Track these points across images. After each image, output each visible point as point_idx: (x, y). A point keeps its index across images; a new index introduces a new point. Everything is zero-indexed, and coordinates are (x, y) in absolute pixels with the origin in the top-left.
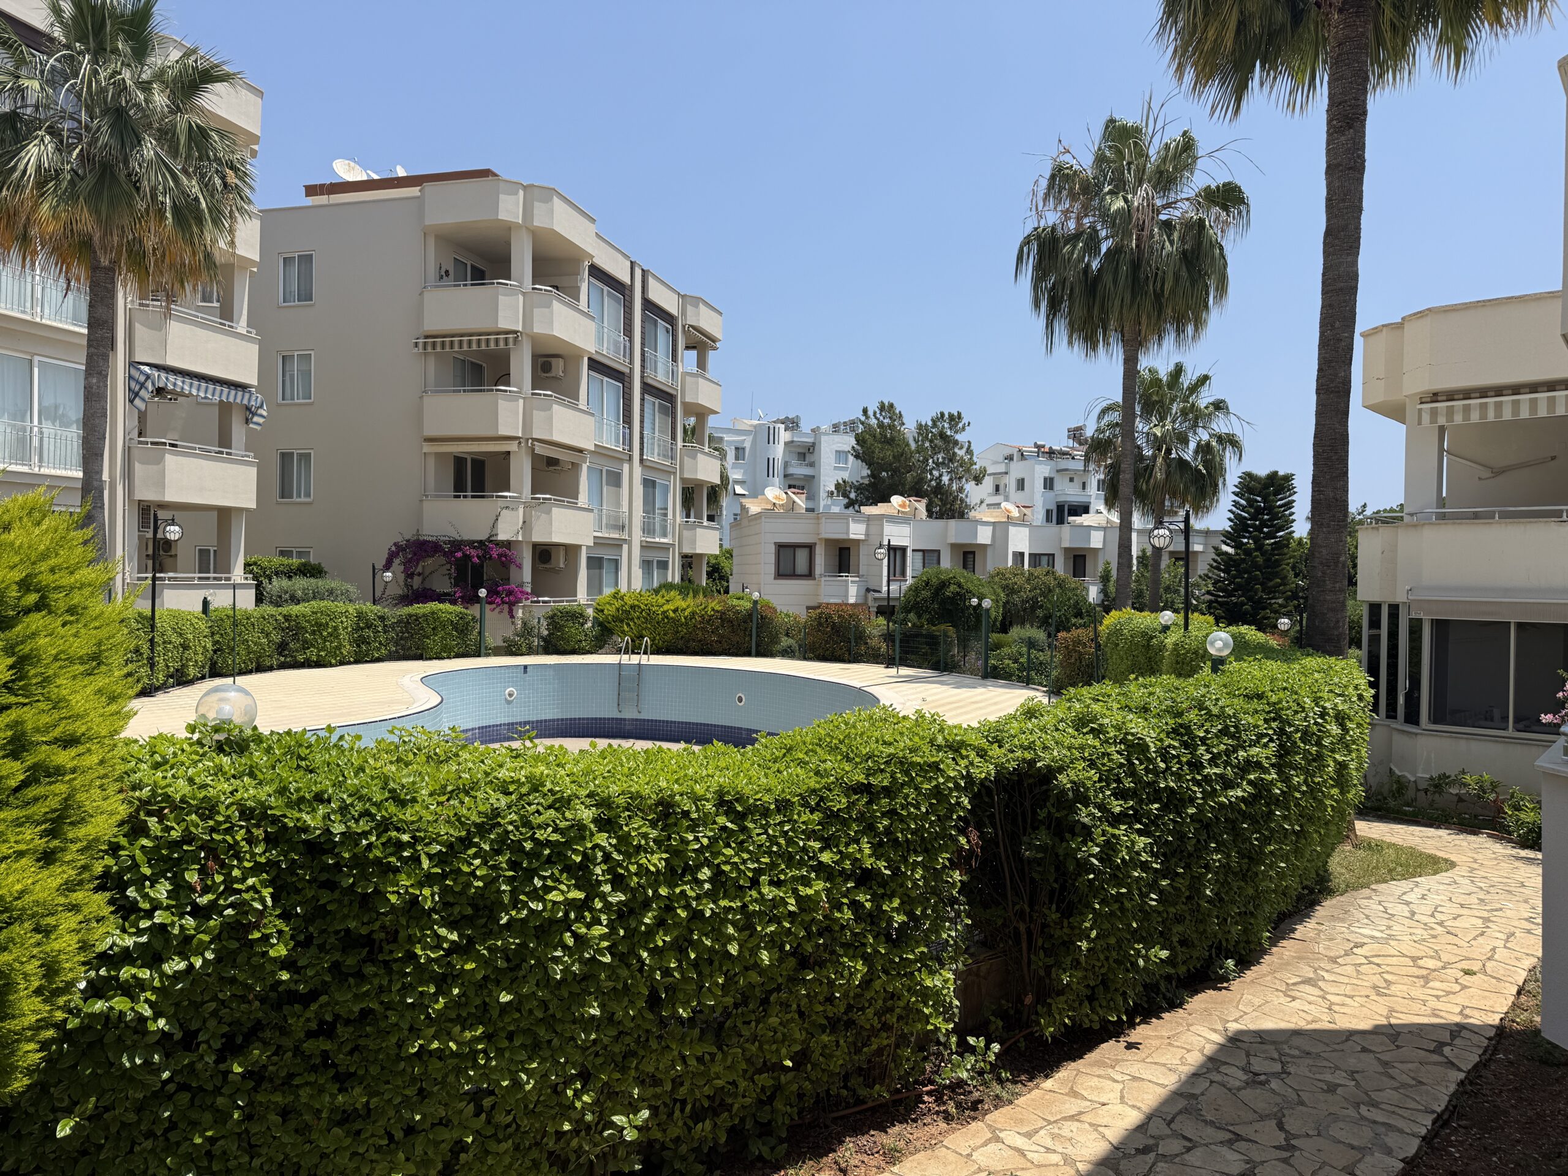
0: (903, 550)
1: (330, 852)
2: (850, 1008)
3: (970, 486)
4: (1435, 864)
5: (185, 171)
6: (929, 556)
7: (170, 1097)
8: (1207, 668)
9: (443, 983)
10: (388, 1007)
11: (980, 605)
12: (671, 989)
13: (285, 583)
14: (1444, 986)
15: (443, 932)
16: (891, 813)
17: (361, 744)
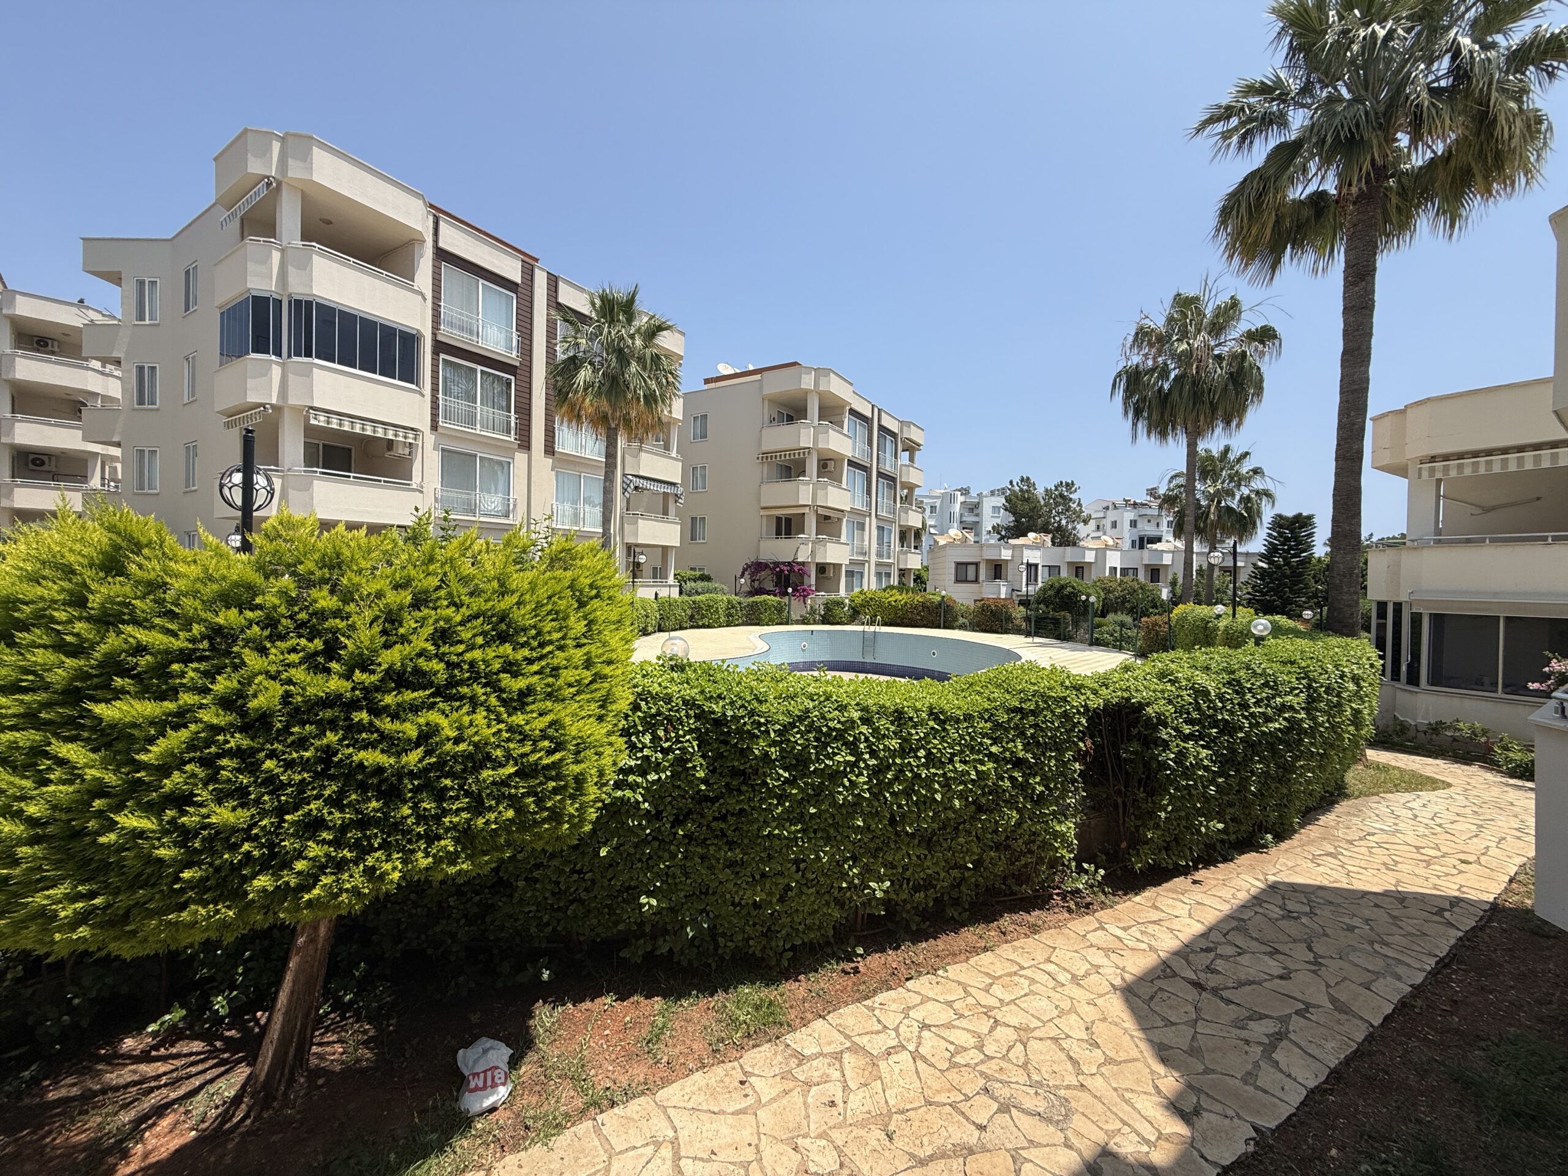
0: (1036, 566)
1: (725, 725)
2: (1007, 838)
3: (1080, 526)
4: (1433, 784)
5: (649, 377)
6: (1053, 569)
7: (649, 843)
8: (1251, 643)
9: (781, 799)
10: (753, 808)
11: (1087, 600)
12: (903, 816)
13: (693, 584)
14: (1444, 869)
15: (781, 771)
16: (1036, 726)
17: (738, 670)
